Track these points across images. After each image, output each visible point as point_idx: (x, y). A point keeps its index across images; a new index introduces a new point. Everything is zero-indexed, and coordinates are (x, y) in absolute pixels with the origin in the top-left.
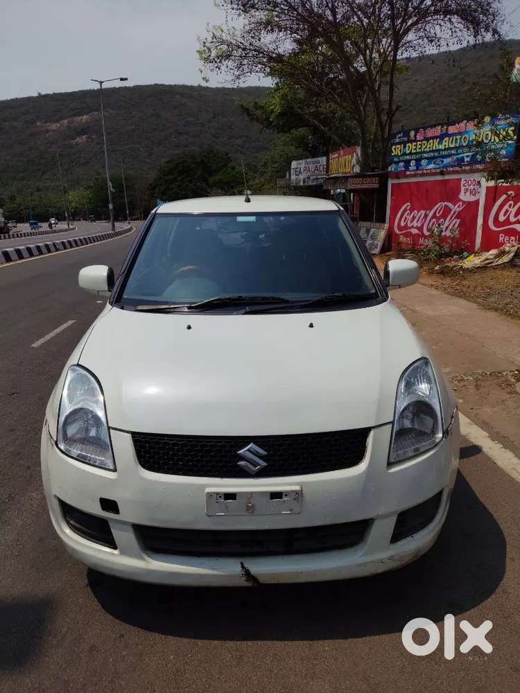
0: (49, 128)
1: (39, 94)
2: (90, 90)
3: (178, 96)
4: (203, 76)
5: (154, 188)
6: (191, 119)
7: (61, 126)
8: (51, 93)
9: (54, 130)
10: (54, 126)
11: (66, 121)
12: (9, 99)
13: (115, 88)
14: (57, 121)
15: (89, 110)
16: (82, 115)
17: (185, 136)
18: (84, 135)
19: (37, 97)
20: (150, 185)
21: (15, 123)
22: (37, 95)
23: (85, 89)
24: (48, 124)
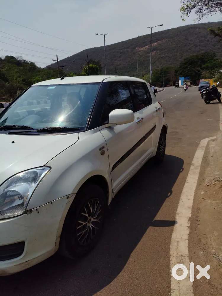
0: (141, 50)
1: (138, 36)
2: (159, 32)
3: (198, 29)
4: (182, 18)
5: (177, 72)
6: (203, 39)
7: (145, 48)
8: (143, 35)
9: (142, 51)
10: (142, 49)
11: (147, 46)
12: (127, 40)
13: (169, 29)
14: (144, 46)
15: (157, 40)
16: (154, 43)
17: (199, 47)
18: (154, 51)
19: (137, 38)
20: (176, 70)
21: (128, 49)
22: (137, 37)
23: (156, 32)
24: (141, 48)
